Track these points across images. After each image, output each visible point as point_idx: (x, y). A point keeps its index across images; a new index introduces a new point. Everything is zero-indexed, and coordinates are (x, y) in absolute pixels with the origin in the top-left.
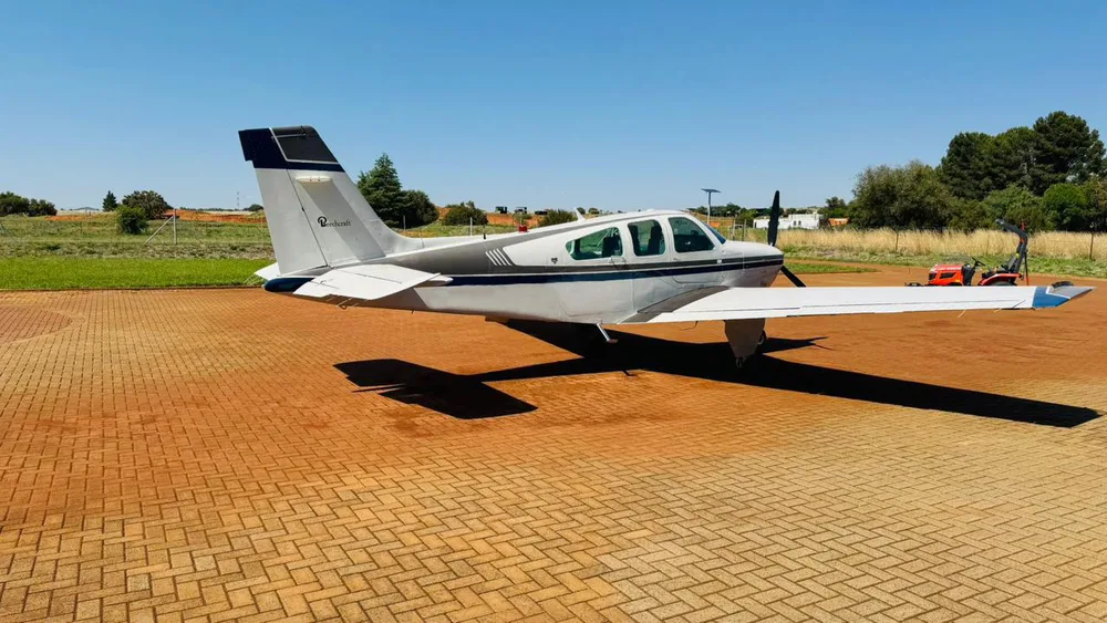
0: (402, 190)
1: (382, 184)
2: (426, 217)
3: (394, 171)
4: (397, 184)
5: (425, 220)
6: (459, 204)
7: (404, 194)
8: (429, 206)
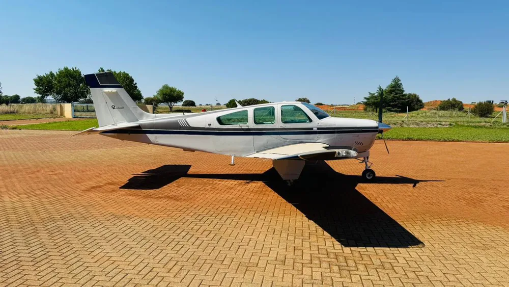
0: (405, 93)
1: (394, 91)
2: (416, 107)
3: (401, 84)
4: (402, 91)
5: (416, 108)
6: (447, 99)
7: (405, 95)
8: (419, 101)
